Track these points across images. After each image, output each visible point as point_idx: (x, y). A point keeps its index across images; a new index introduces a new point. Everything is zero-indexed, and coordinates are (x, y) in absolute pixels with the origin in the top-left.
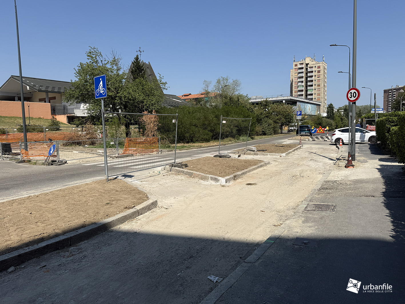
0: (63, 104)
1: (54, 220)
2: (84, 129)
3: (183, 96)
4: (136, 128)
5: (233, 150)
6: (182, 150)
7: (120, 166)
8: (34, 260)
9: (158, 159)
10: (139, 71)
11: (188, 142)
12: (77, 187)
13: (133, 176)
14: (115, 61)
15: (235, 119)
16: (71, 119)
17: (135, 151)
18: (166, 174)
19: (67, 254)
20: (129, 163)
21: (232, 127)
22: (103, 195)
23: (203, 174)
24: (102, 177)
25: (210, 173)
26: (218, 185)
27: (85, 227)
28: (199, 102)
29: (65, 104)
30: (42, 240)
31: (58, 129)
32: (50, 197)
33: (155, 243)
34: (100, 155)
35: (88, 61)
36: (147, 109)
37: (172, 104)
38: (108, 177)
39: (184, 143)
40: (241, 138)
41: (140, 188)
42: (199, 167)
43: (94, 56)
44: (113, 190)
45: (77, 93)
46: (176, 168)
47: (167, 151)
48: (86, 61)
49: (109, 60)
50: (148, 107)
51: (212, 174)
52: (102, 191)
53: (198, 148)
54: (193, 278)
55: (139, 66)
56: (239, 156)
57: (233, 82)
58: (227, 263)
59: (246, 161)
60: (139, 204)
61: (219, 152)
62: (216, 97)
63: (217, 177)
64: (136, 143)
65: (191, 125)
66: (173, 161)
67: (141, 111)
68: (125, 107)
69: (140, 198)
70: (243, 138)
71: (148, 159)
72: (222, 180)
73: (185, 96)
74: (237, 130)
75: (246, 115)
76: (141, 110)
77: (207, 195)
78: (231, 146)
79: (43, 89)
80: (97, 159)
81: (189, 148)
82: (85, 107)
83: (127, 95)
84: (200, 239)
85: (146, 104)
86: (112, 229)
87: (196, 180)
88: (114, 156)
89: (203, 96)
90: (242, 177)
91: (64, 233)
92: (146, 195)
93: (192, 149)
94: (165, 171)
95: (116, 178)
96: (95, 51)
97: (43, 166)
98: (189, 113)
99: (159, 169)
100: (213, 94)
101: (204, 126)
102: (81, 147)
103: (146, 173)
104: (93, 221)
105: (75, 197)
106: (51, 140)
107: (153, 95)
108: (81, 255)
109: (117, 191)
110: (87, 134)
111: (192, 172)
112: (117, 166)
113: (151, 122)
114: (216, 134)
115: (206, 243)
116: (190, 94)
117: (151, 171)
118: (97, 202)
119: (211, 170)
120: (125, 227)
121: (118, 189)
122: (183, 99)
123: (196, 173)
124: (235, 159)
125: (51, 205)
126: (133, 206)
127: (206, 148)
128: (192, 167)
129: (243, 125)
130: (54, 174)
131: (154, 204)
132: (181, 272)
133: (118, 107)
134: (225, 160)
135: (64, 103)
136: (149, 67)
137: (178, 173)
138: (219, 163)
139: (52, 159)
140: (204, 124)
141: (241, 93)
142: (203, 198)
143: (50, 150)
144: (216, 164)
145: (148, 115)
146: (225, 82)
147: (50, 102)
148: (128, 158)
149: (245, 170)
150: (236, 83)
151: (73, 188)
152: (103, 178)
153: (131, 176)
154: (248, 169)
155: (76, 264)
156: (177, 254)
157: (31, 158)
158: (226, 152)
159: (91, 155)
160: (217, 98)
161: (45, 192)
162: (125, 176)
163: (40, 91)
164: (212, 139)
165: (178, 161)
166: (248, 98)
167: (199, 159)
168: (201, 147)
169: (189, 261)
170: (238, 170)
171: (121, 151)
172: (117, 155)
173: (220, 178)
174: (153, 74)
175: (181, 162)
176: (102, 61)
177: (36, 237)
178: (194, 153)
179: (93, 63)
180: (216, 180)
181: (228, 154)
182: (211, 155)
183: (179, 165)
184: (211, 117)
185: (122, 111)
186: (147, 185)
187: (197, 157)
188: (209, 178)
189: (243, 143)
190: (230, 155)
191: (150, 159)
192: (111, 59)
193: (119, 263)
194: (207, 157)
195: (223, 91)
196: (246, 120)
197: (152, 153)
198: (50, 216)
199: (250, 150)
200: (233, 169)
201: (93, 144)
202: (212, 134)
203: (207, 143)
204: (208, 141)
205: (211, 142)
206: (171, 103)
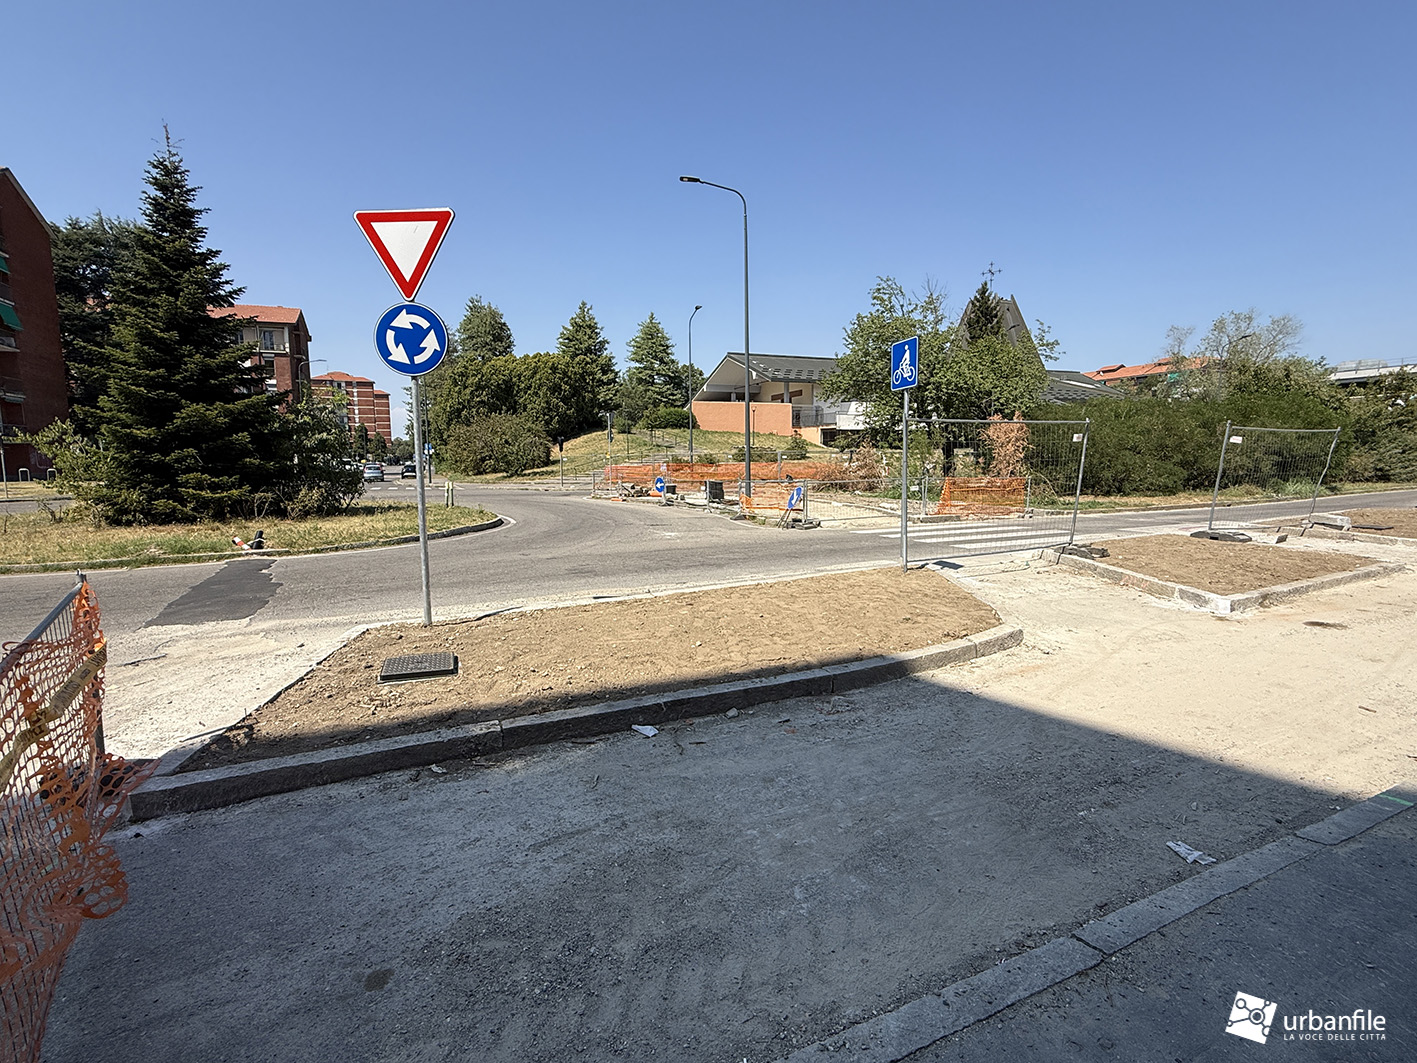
0: (815, 404)
1: (802, 635)
2: (855, 457)
3: (1099, 373)
4: (967, 454)
5: (1260, 521)
6: (1091, 512)
7: (928, 541)
8: (769, 704)
9: (1023, 530)
10: (987, 319)
11: (1108, 494)
12: (845, 578)
13: (962, 566)
14: (931, 303)
15: (1271, 432)
16: (829, 436)
17: (965, 508)
18: (1046, 569)
19: (827, 707)
20: (949, 535)
21: (1257, 455)
22: (898, 600)
23: (1156, 580)
24: (892, 562)
25: (1178, 579)
26: (1205, 614)
27: (862, 660)
28: (1150, 385)
29: (821, 404)
30: (782, 670)
31: (804, 457)
32: (794, 590)
33: (1017, 726)
34: (886, 513)
35: (873, 310)
36: (1000, 410)
37: (1066, 396)
38: (907, 561)
39: (1097, 496)
40: (1290, 487)
41: (979, 596)
42: (1144, 559)
43: (886, 297)
44: (917, 592)
45: (846, 381)
46: (1075, 557)
47: (1048, 513)
48: (868, 309)
49: (918, 303)
50: (1002, 405)
51: (1183, 583)
52: (893, 590)
53: (1137, 510)
54: (1121, 833)
55: (987, 309)
56: (1282, 540)
57: (1273, 323)
58: (1229, 824)
59: (1306, 557)
60: (979, 631)
61: (1210, 525)
62: (1205, 370)
63: (1200, 592)
64: (967, 492)
65: (1121, 447)
66: (1067, 539)
67: (984, 415)
68: (948, 406)
69: (981, 619)
70: (1299, 487)
71: (995, 529)
72: (1221, 603)
73: (1104, 372)
74: (1278, 464)
75: (1316, 419)
76: (984, 413)
77: (1167, 637)
78: (1253, 509)
79: (781, 375)
80: (879, 520)
81: (1112, 507)
82: (861, 409)
83: (954, 379)
84: (1145, 745)
85: (999, 398)
86: (916, 674)
87: (1134, 593)
88: (916, 517)
89: (1164, 369)
90: (1291, 602)
91: (822, 665)
92: (994, 612)
93: (1120, 511)
94: (1043, 562)
95: (923, 566)
96: (889, 286)
97: (776, 528)
98: (1117, 416)
99: (1028, 555)
100: (1198, 361)
101: (1162, 452)
102: (847, 495)
103: (992, 561)
104: (879, 652)
105: (840, 596)
106: (791, 478)
107: (1019, 374)
108: (854, 716)
109: (926, 595)
110: (860, 466)
111: (1121, 570)
112: (923, 541)
113: (1009, 442)
114: (1200, 475)
115: (1164, 759)
116: (1122, 366)
117: (1006, 558)
118: (884, 614)
119: (1181, 572)
120: (946, 676)
121: (928, 592)
122: (1099, 382)
123: (1134, 574)
124: (1266, 549)
125: (796, 606)
126: (965, 633)
127: (1164, 511)
128: (1120, 557)
129: (1301, 449)
130: (798, 547)
131: (1016, 637)
132: (1088, 809)
133: (929, 408)
134: (1230, 547)
135: (818, 403)
136: (1013, 307)
137: (1080, 569)
138: (1208, 555)
139: (793, 515)
140: (1163, 447)
141: (1299, 355)
142: (1153, 642)
143: (792, 498)
144: (1199, 556)
145: (1000, 423)
146: (1243, 325)
147: (790, 402)
148: (947, 525)
149: (1305, 583)
150: (1283, 328)
151: (835, 578)
152: (897, 563)
153: (956, 567)
154: (1317, 580)
155: (846, 731)
156: (1078, 766)
157: (756, 511)
158: (1235, 525)
159: (867, 513)
160: (1209, 373)
161: (785, 579)
162: (943, 564)
163: (775, 379)
164: (1184, 486)
165: (1079, 539)
166: (1326, 370)
167: (1144, 540)
168: (1147, 507)
169: (1111, 790)
170: (1277, 578)
171: (932, 508)
172: (922, 516)
173: (1212, 596)
174: (1020, 324)
175: (1089, 542)
176: (902, 306)
177: (773, 664)
178: (1126, 522)
179: (883, 312)
180: (1197, 599)
181: (1241, 532)
182: (1183, 531)
183: (1083, 549)
184: (1187, 425)
185: (939, 416)
186: (995, 591)
187: (1137, 533)
188: (1173, 593)
189: (1295, 501)
190: (1250, 534)
191: (1000, 529)
192: (923, 299)
193: (932, 749)
194: (1169, 535)
195: (1233, 352)
196: (1313, 434)
197: (1006, 517)
198: (794, 626)
199: (1323, 524)
200: (1256, 575)
201: (871, 488)
202: (1186, 473)
203: (1169, 498)
204: (1171, 491)
205: (1181, 494)
206: (1063, 392)
